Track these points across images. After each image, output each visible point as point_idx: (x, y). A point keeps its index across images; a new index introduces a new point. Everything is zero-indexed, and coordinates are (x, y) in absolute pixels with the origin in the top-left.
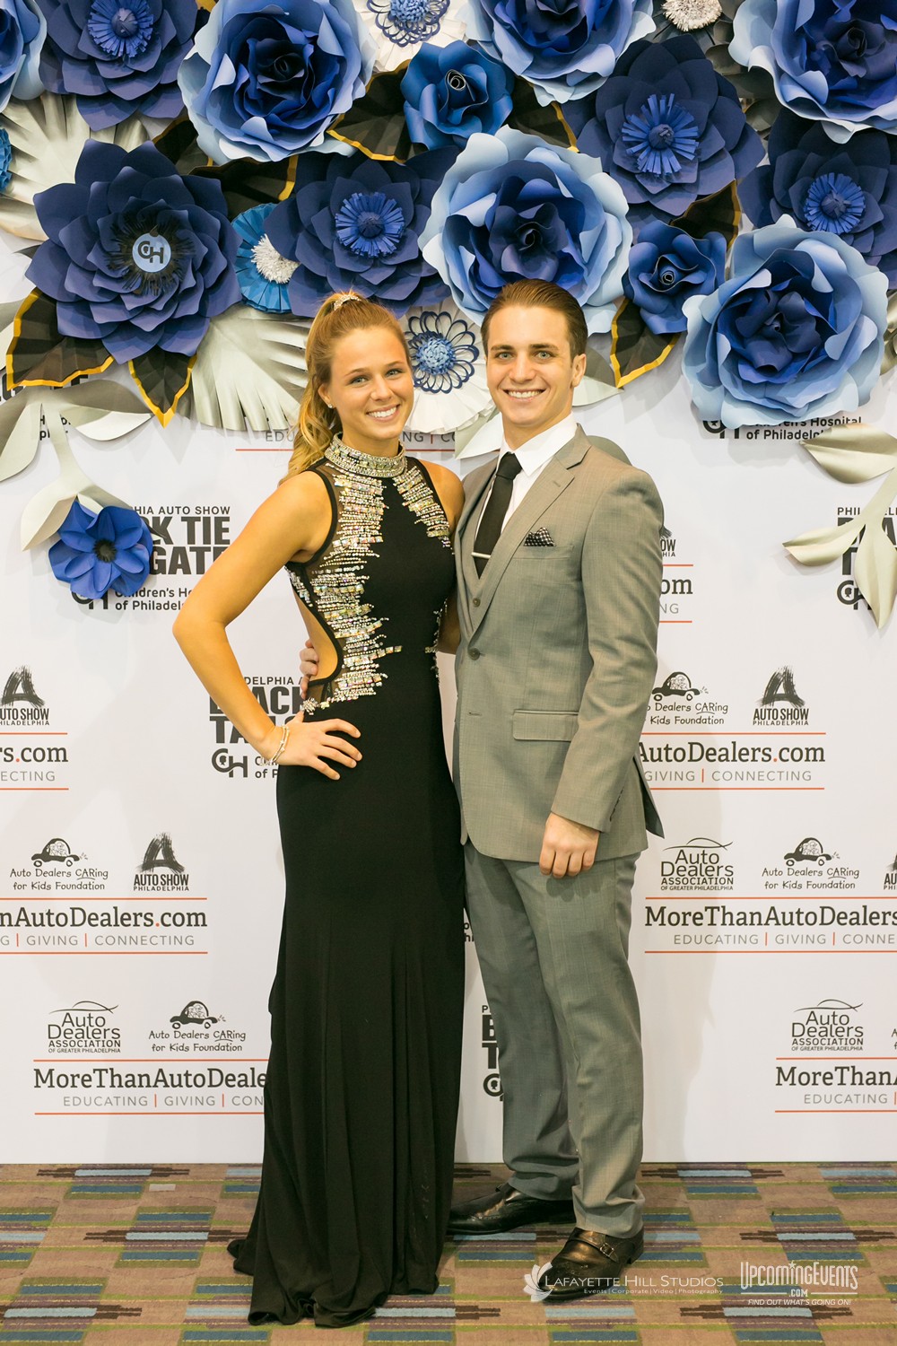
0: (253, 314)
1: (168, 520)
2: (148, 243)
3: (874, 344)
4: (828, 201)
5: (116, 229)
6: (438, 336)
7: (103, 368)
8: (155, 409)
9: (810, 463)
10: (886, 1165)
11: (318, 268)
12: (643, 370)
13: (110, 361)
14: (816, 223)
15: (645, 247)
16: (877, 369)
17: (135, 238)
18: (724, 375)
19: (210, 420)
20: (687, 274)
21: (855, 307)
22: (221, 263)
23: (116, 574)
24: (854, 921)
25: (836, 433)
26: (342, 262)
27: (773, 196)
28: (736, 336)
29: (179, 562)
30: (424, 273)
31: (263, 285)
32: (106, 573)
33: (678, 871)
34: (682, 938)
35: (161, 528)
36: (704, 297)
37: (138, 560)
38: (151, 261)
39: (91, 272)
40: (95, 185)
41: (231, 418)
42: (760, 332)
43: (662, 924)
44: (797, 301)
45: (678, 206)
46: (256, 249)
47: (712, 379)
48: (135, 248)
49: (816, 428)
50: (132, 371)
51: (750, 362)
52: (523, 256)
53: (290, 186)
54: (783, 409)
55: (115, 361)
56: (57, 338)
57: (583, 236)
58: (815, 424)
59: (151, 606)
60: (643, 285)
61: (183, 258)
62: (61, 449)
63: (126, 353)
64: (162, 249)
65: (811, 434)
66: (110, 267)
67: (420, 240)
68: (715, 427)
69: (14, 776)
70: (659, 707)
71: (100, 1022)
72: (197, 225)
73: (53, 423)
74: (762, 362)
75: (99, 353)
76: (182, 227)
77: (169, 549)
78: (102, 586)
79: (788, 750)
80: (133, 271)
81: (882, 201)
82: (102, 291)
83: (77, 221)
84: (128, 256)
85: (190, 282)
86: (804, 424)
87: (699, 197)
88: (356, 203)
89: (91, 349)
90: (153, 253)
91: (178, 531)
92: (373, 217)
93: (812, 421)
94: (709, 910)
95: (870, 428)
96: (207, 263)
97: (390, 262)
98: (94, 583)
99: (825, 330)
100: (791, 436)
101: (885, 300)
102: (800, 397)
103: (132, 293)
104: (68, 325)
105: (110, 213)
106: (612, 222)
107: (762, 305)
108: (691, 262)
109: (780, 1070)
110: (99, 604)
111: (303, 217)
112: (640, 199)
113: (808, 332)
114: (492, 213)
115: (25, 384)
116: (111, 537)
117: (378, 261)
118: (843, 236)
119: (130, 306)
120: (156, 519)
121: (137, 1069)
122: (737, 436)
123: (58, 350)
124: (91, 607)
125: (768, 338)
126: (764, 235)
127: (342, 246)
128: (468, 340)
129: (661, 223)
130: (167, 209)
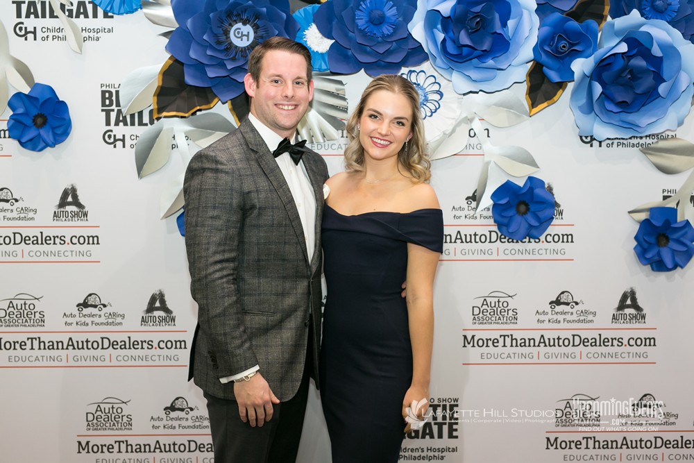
2: (240, 29)
3: (688, 88)
5: (220, 20)
7: (213, 105)
11: (345, 43)
12: (545, 104)
13: (216, 101)
14: (650, 16)
15: (546, 29)
16: (687, 105)
17: (232, 26)
18: (596, 107)
20: (572, 45)
21: (676, 65)
24: (675, 446)
25: (661, 144)
26: (360, 40)
28: (605, 83)
30: (410, 46)
33: (566, 415)
34: (568, 457)
36: (584, 59)
38: (242, 40)
39: (204, 46)
42: (617, 80)
43: (556, 448)
44: (639, 62)
45: (566, 5)
46: (306, 32)
47: (589, 108)
48: (232, 32)
49: (649, 141)
50: (230, 106)
51: (612, 99)
52: (472, 35)
54: (632, 128)
55: (220, 100)
56: (183, 85)
57: (509, 23)
58: (648, 138)
60: (546, 52)
61: (262, 38)
62: (185, 155)
63: (227, 96)
64: (248, 33)
65: (646, 144)
66: (217, 43)
67: (409, 26)
68: (587, 139)
69: (153, 358)
70: (553, 312)
72: (271, 17)
73: (180, 139)
74: (620, 100)
75: (209, 95)
76: (261, 18)
79: (633, 339)
80: (231, 46)
81: (689, 3)
82: (212, 58)
83: (197, 16)
84: (228, 37)
86: (642, 137)
88: (368, 5)
89: (204, 93)
90: (243, 35)
92: (379, 12)
93: (646, 136)
94: (585, 439)
95: (681, 141)
97: (389, 40)
99: (660, 79)
100: (633, 145)
102: (642, 119)
103: (229, 59)
104: (191, 79)
105: (217, 10)
106: (525, 13)
107: (620, 63)
108: (577, 38)
111: (337, 11)
112: (543, 2)
113: (648, 81)
114: (454, 9)
115: (165, 114)
117: (382, 39)
118: (668, 22)
119: (229, 67)
122: (600, 146)
123: (184, 94)
125: (622, 85)
126: (621, 22)
127: (360, 30)
128: (436, 87)
129: (557, 15)
130: (250, 6)
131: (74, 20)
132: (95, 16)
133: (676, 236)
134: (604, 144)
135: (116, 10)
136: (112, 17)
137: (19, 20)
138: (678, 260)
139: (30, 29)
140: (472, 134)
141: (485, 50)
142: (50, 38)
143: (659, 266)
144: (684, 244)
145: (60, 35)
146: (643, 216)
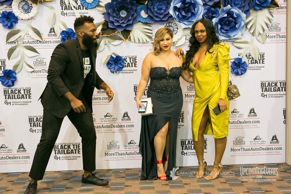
0: (140, 23)
1: (126, 58)
2: (123, 12)
3: (244, 25)
4: (235, 2)
5: (118, 10)
6: (171, 26)
7: (116, 33)
8: (125, 39)
9: (233, 46)
10: (250, 164)
11: (151, 15)
13: (117, 32)
14: (233, 6)
15: (206, 10)
16: (244, 30)
17: (121, 11)
18: (219, 31)
19: (133, 41)
20: (213, 15)
21: (240, 20)
22: (136, 15)
23: (118, 67)
24: (243, 123)
25: (238, 41)
26: (156, 14)
27: (226, 2)
28: (221, 25)
29: (128, 65)
30: (169, 16)
31: (142, 18)
32: (117, 68)
35: (125, 59)
36: (216, 18)
37: (122, 65)
38: (123, 15)
39: (114, 17)
40: (115, 3)
41: (137, 41)
42: (225, 24)
44: (231, 19)
45: (211, 4)
46: (141, 12)
48: (121, 13)
49: (234, 40)
50: (121, 33)
51: (223, 29)
52: (186, 13)
53: (147, 2)
54: (229, 37)
55: (118, 32)
56: (108, 28)
57: (196, 9)
59: (124, 73)
60: (206, 17)
61: (129, 14)
62: (108, 47)
63: (120, 30)
64: (125, 13)
65: (233, 41)
66: (117, 16)
67: (169, 10)
71: (116, 144)
72: (131, 9)
73: (107, 42)
74: (226, 29)
75: (115, 30)
76: (129, 9)
77: (127, 63)
78: (116, 69)
80: (120, 17)
81: (244, 2)
82: (116, 20)
83: (111, 9)
84: (120, 14)
85: (130, 18)
86: (232, 39)
87: (214, 2)
88: (157, 5)
89: (114, 30)
91: (128, 60)
92: (160, 7)
93: (234, 39)
95: (243, 40)
96: (133, 15)
97: (163, 14)
98: (114, 69)
99: (236, 23)
100: (230, 41)
101: (246, 18)
102: (232, 34)
103: (120, 20)
104: (110, 26)
105: (117, 7)
106: (200, 6)
107: (225, 19)
108: (214, 13)
109: (231, 149)
110: (115, 73)
111: (149, 7)
112: (205, 3)
113: (233, 24)
114: (181, 6)
115: (104, 36)
116: (117, 61)
117: (161, 14)
118: (238, 8)
119: (120, 23)
120: (124, 58)
121: (122, 152)
123: (108, 30)
124: (114, 73)
125: (226, 25)
126: (225, 8)
127: (155, 12)
128: (176, 27)
129: (208, 7)
130: (126, 6)
131: (77, 10)
132: (83, 9)
133: (242, 66)
134: (222, 41)
135: (89, 8)
136: (88, 9)
137: (62, 11)
138: (243, 72)
139: (65, 13)
140: (186, 39)
141: (189, 17)
142: (71, 15)
143: (237, 74)
144: (244, 68)
145: (74, 14)
146: (233, 60)
